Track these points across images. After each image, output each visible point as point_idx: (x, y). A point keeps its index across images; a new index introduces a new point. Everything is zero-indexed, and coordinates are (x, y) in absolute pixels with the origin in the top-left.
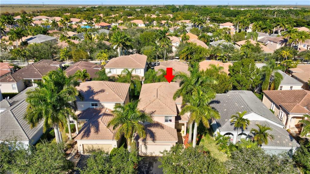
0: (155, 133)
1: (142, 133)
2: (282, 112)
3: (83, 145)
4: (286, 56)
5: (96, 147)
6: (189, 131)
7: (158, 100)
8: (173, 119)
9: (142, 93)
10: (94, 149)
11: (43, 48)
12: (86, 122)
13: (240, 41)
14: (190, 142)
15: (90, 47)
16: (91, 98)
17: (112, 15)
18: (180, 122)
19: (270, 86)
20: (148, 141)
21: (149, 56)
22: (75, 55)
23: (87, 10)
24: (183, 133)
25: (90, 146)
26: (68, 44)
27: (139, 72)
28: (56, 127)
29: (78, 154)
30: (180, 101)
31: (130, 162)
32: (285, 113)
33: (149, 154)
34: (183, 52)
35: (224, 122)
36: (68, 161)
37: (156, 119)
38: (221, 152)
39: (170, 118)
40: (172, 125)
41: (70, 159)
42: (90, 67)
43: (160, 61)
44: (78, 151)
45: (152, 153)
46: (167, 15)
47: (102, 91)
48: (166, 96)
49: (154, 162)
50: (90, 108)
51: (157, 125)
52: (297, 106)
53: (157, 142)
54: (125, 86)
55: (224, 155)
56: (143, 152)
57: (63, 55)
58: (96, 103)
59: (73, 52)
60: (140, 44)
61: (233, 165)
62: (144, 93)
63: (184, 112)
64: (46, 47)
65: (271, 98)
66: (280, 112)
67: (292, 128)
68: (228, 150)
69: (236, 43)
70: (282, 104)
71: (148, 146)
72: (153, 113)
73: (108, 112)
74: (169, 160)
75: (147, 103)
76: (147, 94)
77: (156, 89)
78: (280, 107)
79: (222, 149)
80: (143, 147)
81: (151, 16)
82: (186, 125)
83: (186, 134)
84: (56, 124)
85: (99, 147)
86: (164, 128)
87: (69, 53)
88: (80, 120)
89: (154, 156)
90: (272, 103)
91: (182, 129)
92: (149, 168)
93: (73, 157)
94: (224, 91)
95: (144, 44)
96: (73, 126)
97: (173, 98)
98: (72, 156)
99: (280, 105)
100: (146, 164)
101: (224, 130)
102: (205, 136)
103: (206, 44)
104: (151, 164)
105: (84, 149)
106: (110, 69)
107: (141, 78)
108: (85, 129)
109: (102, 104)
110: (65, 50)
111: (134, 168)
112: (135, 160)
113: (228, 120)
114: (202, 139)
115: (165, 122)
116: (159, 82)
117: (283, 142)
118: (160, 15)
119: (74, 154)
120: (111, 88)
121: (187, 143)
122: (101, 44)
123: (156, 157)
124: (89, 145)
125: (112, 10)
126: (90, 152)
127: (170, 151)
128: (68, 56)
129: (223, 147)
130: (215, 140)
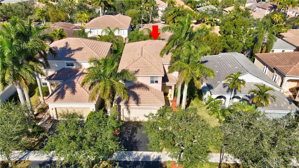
0: (139, 95)
1: (123, 93)
2: (276, 75)
3: (56, 108)
4: (277, 20)
5: (71, 111)
6: (177, 95)
7: (143, 58)
8: (160, 80)
9: (125, 53)
10: (70, 113)
11: (17, 8)
12: (60, 83)
13: (228, 7)
14: (178, 106)
15: (70, 9)
16: (68, 56)
18: (167, 84)
19: (262, 49)
20: (130, 105)
21: (134, 18)
22: (52, 15)
24: (171, 97)
25: (65, 110)
26: (46, 5)
27: (122, 33)
28: (18, 86)
29: (51, 119)
31: (109, 126)
32: (280, 76)
33: (132, 119)
34: (170, 15)
35: (217, 84)
36: (38, 126)
37: (140, 80)
38: (212, 117)
39: (157, 79)
40: (158, 86)
41: (41, 124)
42: (69, 28)
44: (50, 115)
45: (135, 118)
47: (80, 49)
48: (152, 55)
49: (138, 128)
50: (64, 68)
51: (141, 86)
52: (294, 68)
53: (141, 106)
54: (106, 45)
55: (215, 120)
56: (125, 117)
57: (39, 15)
58: (72, 62)
59: (50, 12)
60: (125, 7)
61: (230, 130)
62: (127, 52)
64: (20, 7)
65: (264, 61)
66: (274, 75)
67: (286, 92)
68: (220, 115)
69: (224, 9)
70: (277, 67)
71: (131, 110)
72: (137, 72)
74: (155, 125)
75: (130, 62)
76: (130, 53)
77: (140, 48)
78: (275, 70)
79: (214, 113)
80: (125, 110)
82: (173, 88)
83: (174, 98)
84: (18, 82)
85: (76, 112)
86: (150, 89)
87: (45, 14)
88: (53, 81)
89: (137, 122)
90: (265, 66)
91: (169, 92)
92: (132, 134)
93: (45, 123)
95: (129, 8)
96: (46, 88)
97: (161, 55)
98: (44, 121)
99: (274, 68)
100: (129, 129)
101: (216, 93)
102: (194, 100)
103: (193, 9)
104: (134, 130)
105: (58, 114)
106: (90, 30)
107: (124, 39)
108: (58, 91)
110: (41, 9)
111: (113, 133)
112: (114, 124)
113: (221, 82)
114: (191, 103)
115: (151, 83)
117: (281, 105)
119: (46, 119)
120: (90, 46)
121: (174, 107)
122: (81, 5)
123: (140, 122)
124: (63, 109)
126: (65, 116)
127: (157, 114)
128: (44, 16)
129: (214, 111)
130: (205, 104)
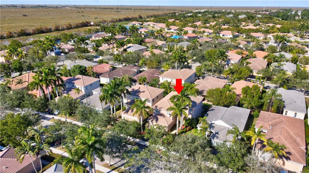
0: (158, 119)
3: (124, 117)
16: (137, 94)
20: (153, 122)
37: (163, 112)
47: (144, 92)
50: (134, 100)
54: (160, 91)
57: (141, 64)
58: (139, 97)
81: (248, 26)
86: (165, 117)
106: (163, 78)
110: (144, 60)
114: (191, 130)
118: (260, 24)
124: (127, 118)
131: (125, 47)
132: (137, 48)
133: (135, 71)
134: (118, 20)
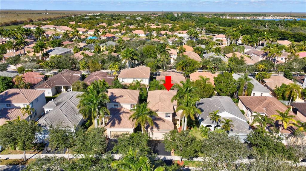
0: (158, 124)
2: (249, 112)
3: (111, 132)
5: (119, 134)
6: (182, 124)
7: (161, 102)
8: (171, 115)
16: (114, 101)
17: (114, 25)
18: (176, 118)
20: (154, 130)
21: (152, 68)
23: (90, 19)
24: (178, 126)
25: (116, 133)
26: (84, 56)
29: (107, 138)
30: (175, 103)
32: (251, 113)
33: (154, 139)
35: (206, 118)
37: (160, 115)
38: (203, 138)
39: (169, 115)
40: (170, 119)
42: (105, 76)
43: (161, 71)
44: (107, 136)
45: (156, 138)
46: (166, 24)
47: (121, 96)
48: (166, 100)
49: (158, 144)
50: (113, 108)
51: (160, 119)
52: (258, 107)
53: (160, 130)
56: (150, 137)
58: (117, 104)
60: (144, 56)
62: (150, 97)
63: (178, 110)
65: (243, 102)
71: (154, 133)
72: (157, 110)
73: (125, 110)
76: (152, 98)
77: (159, 95)
78: (248, 109)
80: (151, 133)
81: (151, 26)
82: (180, 120)
83: (180, 126)
86: (165, 121)
90: (244, 106)
91: (177, 123)
92: (155, 147)
94: (208, 97)
95: (147, 56)
97: (171, 101)
99: (248, 107)
100: (153, 144)
101: (206, 123)
102: (193, 128)
103: (200, 56)
104: (156, 144)
105: (111, 135)
106: (122, 79)
107: (146, 86)
109: (122, 105)
110: (84, 62)
113: (208, 116)
114: (191, 130)
115: (166, 117)
116: (161, 89)
118: (160, 24)
120: (127, 94)
123: (159, 140)
125: (114, 19)
126: (115, 137)
129: (205, 134)
130: (200, 130)
131: (45, 51)
132: (61, 51)
133: (79, 76)
134: (4, 24)
